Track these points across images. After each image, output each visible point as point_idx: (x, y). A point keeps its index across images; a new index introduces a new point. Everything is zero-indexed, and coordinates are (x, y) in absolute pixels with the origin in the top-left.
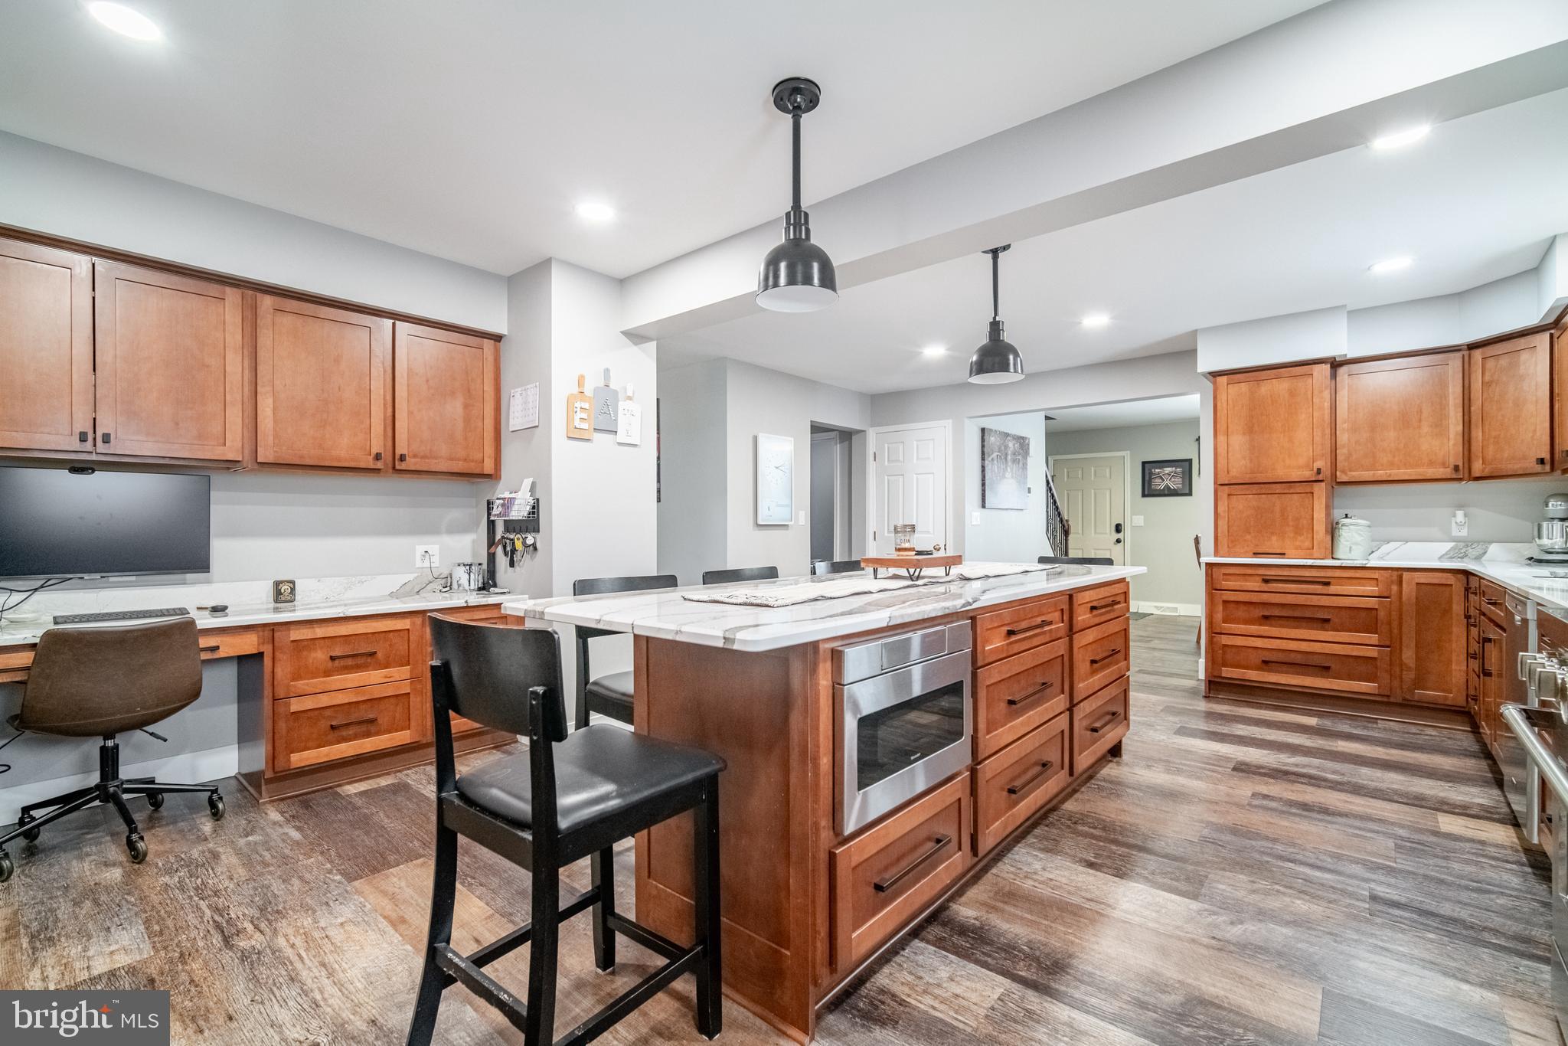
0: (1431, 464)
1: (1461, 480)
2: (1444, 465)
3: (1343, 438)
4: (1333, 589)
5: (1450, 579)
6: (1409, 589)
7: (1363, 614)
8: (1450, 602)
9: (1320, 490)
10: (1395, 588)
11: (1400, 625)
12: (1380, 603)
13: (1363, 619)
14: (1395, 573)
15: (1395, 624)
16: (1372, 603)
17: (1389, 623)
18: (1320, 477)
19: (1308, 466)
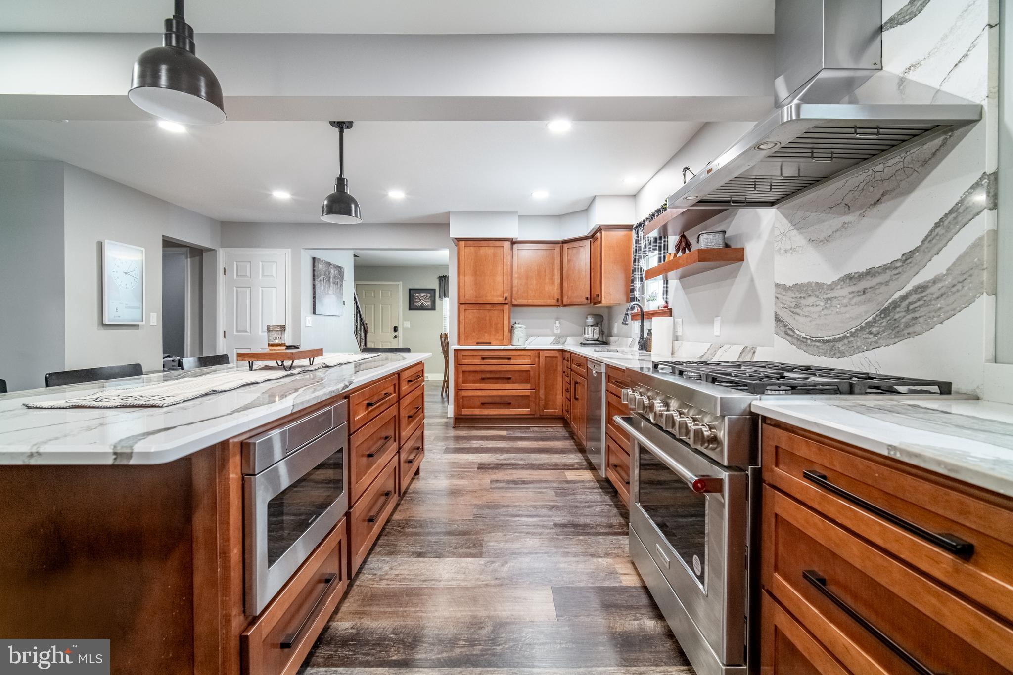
0: (549, 298)
1: (559, 306)
2: (553, 298)
3: (515, 282)
4: (513, 361)
5: (557, 354)
6: (542, 360)
7: (524, 374)
8: (557, 365)
9: (506, 308)
10: (537, 359)
11: (539, 378)
12: (531, 367)
13: (524, 376)
14: (537, 352)
15: (537, 378)
16: (527, 368)
17: (535, 378)
18: (506, 302)
19: (501, 296)
